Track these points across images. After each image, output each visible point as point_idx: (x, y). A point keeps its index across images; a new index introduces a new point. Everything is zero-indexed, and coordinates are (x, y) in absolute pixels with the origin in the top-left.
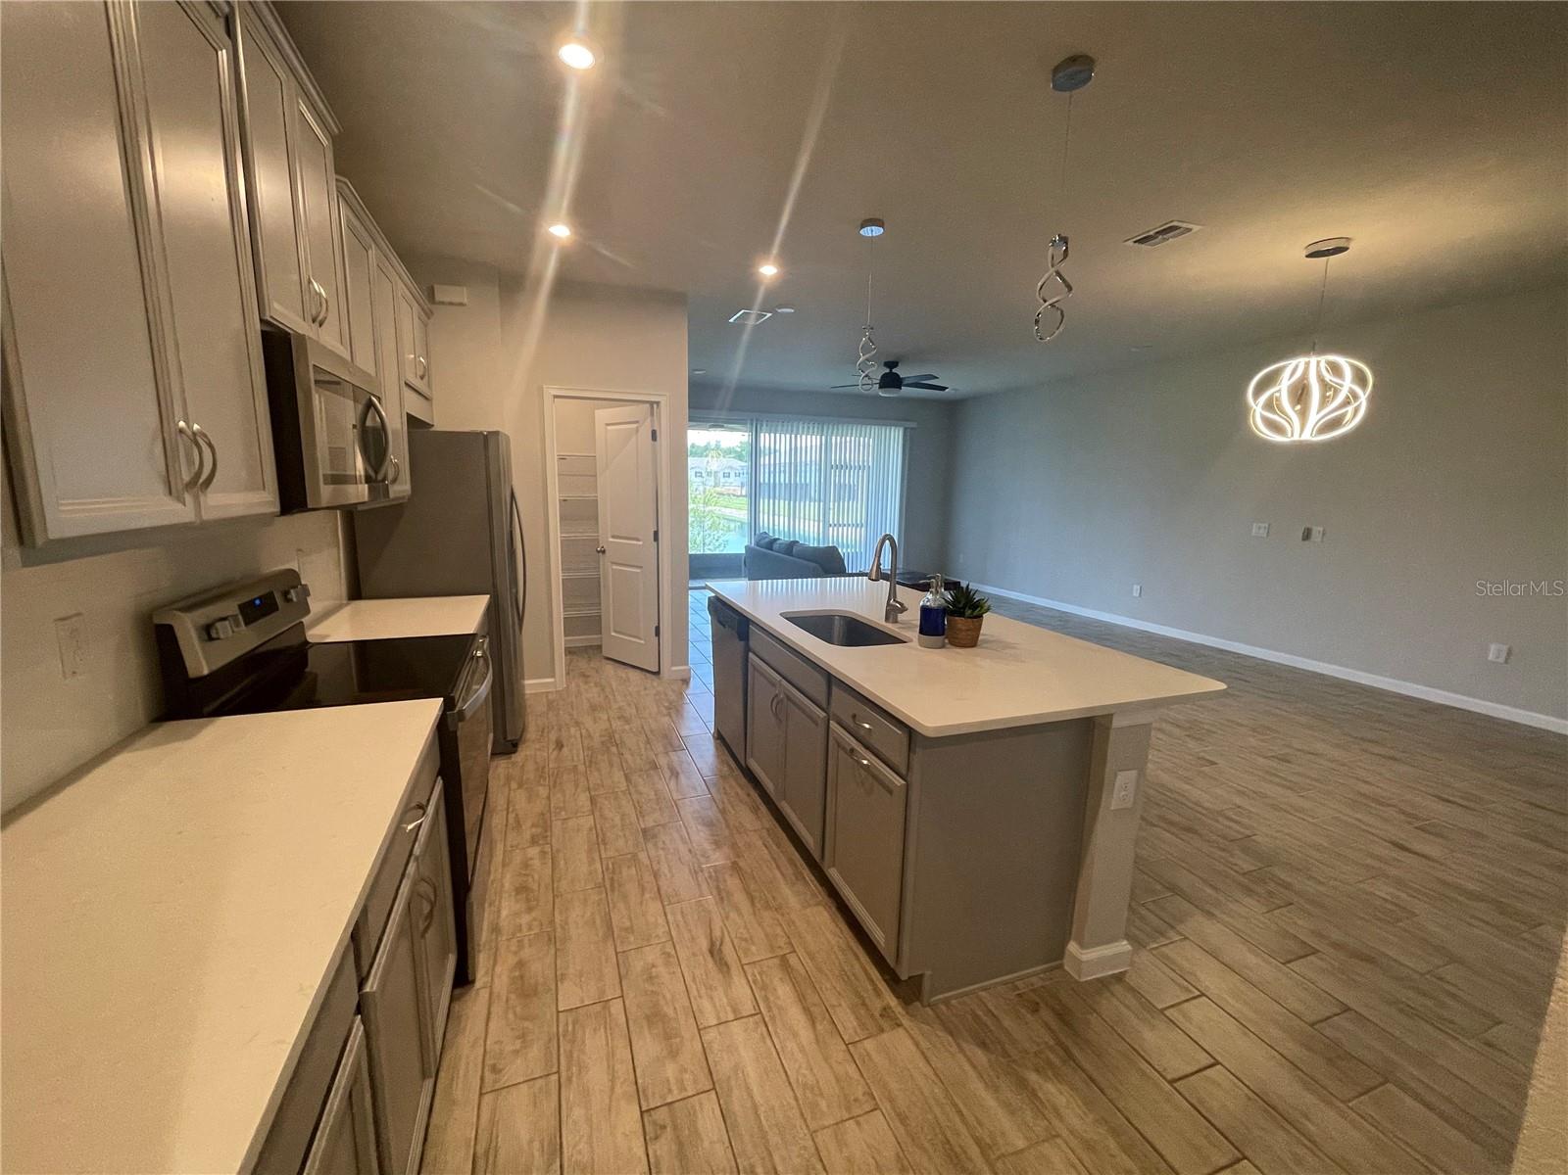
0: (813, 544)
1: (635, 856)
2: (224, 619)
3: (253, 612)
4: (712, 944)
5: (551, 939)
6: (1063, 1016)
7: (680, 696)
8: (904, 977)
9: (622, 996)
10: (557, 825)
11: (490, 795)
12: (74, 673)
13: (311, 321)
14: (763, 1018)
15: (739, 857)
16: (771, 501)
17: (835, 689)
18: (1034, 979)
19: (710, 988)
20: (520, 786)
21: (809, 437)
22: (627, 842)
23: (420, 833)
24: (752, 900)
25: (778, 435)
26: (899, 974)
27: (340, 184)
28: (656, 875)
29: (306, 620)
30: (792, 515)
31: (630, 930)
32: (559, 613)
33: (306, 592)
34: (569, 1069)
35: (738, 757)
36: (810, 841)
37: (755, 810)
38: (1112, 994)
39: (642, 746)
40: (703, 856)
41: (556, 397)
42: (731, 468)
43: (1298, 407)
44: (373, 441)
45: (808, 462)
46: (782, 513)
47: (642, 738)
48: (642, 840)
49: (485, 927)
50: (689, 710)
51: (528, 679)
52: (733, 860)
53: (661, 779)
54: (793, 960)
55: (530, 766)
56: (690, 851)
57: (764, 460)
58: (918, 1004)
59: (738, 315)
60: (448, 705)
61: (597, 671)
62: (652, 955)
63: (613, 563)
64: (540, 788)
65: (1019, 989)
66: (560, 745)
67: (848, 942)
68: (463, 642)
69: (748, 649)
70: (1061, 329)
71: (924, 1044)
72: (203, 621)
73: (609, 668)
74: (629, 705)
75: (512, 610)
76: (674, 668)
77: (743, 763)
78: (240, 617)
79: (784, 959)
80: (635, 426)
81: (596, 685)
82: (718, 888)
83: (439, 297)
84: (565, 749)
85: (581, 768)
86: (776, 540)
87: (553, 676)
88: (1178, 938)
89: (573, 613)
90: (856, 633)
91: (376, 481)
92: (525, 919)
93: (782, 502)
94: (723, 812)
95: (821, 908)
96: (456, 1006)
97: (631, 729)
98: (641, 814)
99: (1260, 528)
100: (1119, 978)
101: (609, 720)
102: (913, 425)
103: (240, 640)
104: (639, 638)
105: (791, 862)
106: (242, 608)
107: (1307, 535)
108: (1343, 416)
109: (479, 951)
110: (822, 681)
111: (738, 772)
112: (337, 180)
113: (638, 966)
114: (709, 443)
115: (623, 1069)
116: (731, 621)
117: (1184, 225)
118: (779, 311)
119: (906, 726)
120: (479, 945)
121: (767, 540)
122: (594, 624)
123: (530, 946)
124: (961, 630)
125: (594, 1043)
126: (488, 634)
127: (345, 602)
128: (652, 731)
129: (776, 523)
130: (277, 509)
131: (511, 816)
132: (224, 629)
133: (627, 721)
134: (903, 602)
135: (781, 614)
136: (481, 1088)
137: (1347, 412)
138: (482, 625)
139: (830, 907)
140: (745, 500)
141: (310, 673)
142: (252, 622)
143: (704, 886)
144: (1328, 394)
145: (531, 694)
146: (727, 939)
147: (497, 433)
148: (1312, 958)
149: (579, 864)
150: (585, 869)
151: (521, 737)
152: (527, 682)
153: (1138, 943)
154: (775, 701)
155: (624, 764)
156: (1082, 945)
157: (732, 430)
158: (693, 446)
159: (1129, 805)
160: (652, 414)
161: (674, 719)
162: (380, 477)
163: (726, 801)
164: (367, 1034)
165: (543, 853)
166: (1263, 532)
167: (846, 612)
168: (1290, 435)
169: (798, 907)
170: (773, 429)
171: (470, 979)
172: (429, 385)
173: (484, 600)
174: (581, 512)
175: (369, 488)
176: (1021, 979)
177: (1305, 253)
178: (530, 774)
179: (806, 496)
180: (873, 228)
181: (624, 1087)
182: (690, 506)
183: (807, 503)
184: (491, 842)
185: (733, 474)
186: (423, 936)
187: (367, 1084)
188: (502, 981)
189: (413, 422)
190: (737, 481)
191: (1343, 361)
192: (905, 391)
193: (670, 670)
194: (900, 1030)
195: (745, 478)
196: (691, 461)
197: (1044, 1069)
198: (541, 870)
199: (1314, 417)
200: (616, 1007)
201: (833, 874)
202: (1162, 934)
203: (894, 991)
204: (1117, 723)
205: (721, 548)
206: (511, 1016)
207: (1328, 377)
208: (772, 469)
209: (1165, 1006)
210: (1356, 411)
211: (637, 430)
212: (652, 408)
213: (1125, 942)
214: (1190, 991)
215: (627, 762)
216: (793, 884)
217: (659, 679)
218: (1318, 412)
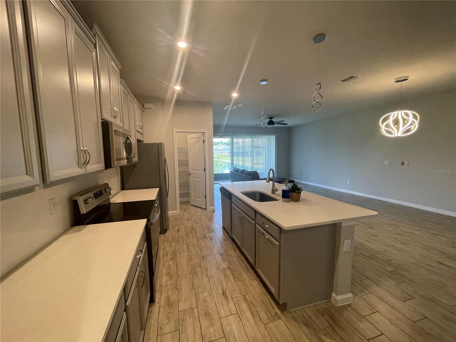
0: (250, 170)
1: (200, 264)
2: (90, 198)
3: (97, 195)
4: (223, 291)
5: (177, 289)
6: (332, 318)
7: (212, 216)
8: (281, 303)
9: (197, 307)
10: (178, 255)
11: (159, 246)
12: (53, 214)
13: (113, 117)
14: (239, 315)
15: (231, 265)
16: (237, 157)
17: (257, 215)
18: (322, 305)
19: (223, 305)
20: (167, 243)
21: (248, 139)
22: (198, 260)
23: (141, 259)
24: (235, 278)
25: (239, 139)
26: (279, 302)
27: (122, 81)
28: (206, 270)
29: (110, 197)
30: (243, 161)
31: (199, 287)
32: (178, 192)
33: (110, 189)
34: (182, 328)
35: (230, 235)
36: (251, 260)
37: (235, 251)
38: (347, 310)
39: (202, 231)
40: (220, 264)
41: (177, 132)
42: (226, 148)
43: (396, 126)
44: (128, 147)
45: (248, 146)
46: (240, 160)
47: (202, 228)
48: (202, 259)
49: (158, 285)
50: (215, 220)
51: (170, 211)
52: (229, 266)
53: (207, 241)
54: (247, 297)
55: (170, 237)
56: (216, 263)
57: (235, 146)
58: (285, 312)
59: (227, 107)
60: (148, 221)
61: (189, 209)
62: (206, 294)
63: (193, 177)
64: (173, 243)
65: (317, 308)
66: (178, 231)
67: (263, 291)
68: (152, 202)
69: (231, 203)
70: (320, 108)
71: (289, 325)
72: (85, 199)
73: (192, 207)
74: (198, 218)
75: (165, 191)
76: (210, 208)
77: (231, 236)
78: (94, 197)
79: (244, 296)
80: (199, 139)
81: (188, 213)
82: (224, 274)
83: (145, 107)
84: (180, 232)
85: (184, 237)
86: (239, 169)
87: (176, 210)
88: (368, 293)
89: (182, 192)
90: (263, 198)
91: (129, 159)
92: (169, 283)
93: (240, 157)
94: (225, 251)
95: (255, 281)
96: (150, 309)
97: (198, 226)
98: (201, 251)
99: (387, 162)
100: (349, 305)
101: (192, 223)
102: (278, 135)
103: (94, 203)
104: (200, 199)
105: (246, 266)
106: (94, 194)
107: (403, 164)
108: (411, 128)
109: (156, 292)
110: (253, 212)
111: (229, 239)
112: (120, 80)
113: (201, 297)
114: (219, 141)
115: (198, 330)
116: (226, 194)
117: (356, 76)
118: (238, 105)
119: (279, 227)
120: (156, 290)
121: (236, 169)
122: (187, 195)
123: (171, 291)
124: (294, 197)
125: (189, 321)
126: (158, 199)
127: (120, 191)
128: (204, 226)
129: (239, 163)
130: (104, 168)
131: (165, 252)
132: (90, 201)
133: (197, 223)
134: (277, 188)
135: (241, 192)
136: (157, 335)
137: (412, 127)
138: (157, 197)
139: (258, 281)
140: (230, 157)
141: (111, 211)
142: (97, 198)
143: (220, 273)
144: (405, 122)
145: (171, 216)
146: (227, 290)
147: (161, 143)
148: (413, 300)
149: (184, 266)
150: (186, 268)
151: (168, 228)
152: (169, 212)
153: (355, 294)
154: (240, 218)
155: (197, 236)
156: (336, 294)
157: (226, 138)
158: (214, 142)
159: (349, 250)
160: (203, 135)
161: (211, 222)
162: (130, 157)
163: (226, 247)
164: (127, 317)
165: (174, 263)
166: (388, 163)
167: (260, 191)
168: (394, 134)
169: (248, 280)
170: (237, 137)
171: (154, 300)
172: (143, 131)
173: (157, 190)
174: (184, 163)
175: (127, 161)
176: (318, 305)
177: (394, 81)
178: (170, 239)
179: (247, 156)
180: (264, 82)
181: (198, 335)
182: (214, 159)
183: (248, 157)
184: (160, 259)
185: (226, 150)
186: (142, 288)
187: (127, 333)
188: (163, 302)
189: (139, 141)
190: (227, 152)
191: (409, 112)
192: (275, 125)
193: (209, 208)
194: (281, 320)
195: (229, 151)
196: (214, 147)
197: (327, 335)
198: (173, 268)
199: (401, 129)
200: (196, 310)
201: (259, 270)
202: (363, 291)
203: (278, 307)
204: (343, 225)
205: (223, 171)
206: (165, 312)
207: (405, 117)
208: (237, 148)
209: (365, 315)
210: (415, 126)
211: (199, 140)
212: (203, 134)
213: (351, 294)
214: (372, 310)
215: (197, 235)
216: (247, 273)
217: (206, 211)
218: (403, 127)
